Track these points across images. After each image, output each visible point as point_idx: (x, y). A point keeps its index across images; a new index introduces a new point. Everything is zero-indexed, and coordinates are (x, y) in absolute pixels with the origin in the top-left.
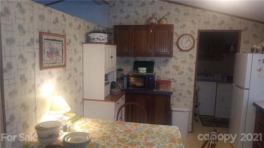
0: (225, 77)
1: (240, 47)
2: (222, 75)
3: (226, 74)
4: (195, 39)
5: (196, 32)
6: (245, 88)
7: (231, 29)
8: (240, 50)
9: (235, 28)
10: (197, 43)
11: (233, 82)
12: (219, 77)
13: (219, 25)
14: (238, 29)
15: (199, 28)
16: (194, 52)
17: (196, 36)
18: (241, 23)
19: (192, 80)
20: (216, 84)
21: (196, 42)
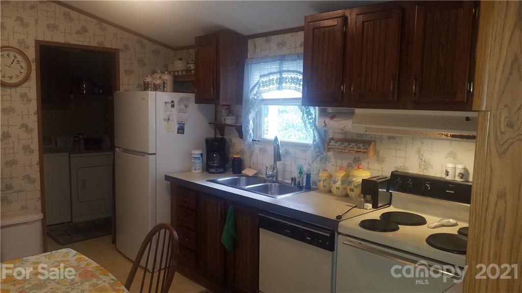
0: (81, 141)
1: (119, 81)
2: (75, 137)
3: (79, 135)
4: (31, 60)
5: (32, 44)
6: (150, 153)
7: (102, 46)
8: (121, 86)
9: (107, 45)
10: (35, 68)
11: (115, 147)
12: (68, 141)
13: (79, 35)
14: (114, 47)
15: (36, 37)
16: (31, 88)
17: (32, 54)
18: (117, 35)
19: (33, 152)
20: (68, 157)
21: (34, 66)
